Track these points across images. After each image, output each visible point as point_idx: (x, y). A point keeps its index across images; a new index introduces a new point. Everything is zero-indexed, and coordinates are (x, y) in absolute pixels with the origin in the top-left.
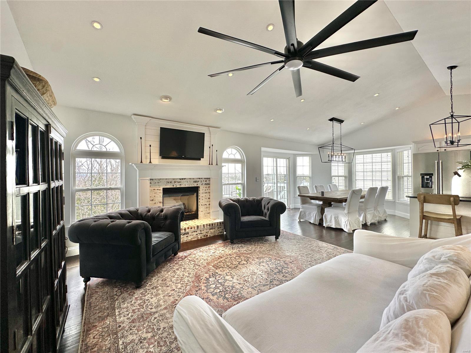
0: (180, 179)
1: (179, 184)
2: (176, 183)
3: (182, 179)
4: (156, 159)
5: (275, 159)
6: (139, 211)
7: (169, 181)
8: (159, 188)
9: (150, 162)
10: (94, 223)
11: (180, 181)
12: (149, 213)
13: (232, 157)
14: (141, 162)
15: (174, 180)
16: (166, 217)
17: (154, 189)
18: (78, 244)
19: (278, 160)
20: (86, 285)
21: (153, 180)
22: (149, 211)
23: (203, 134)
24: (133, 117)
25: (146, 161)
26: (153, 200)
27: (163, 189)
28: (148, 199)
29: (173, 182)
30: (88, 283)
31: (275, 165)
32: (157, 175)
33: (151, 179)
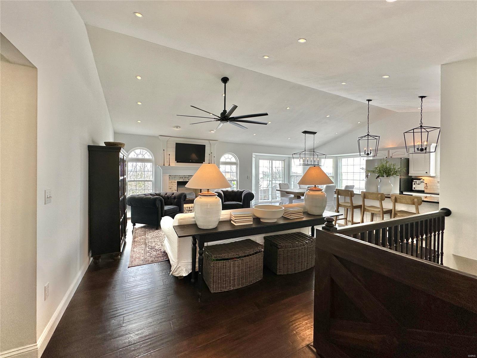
0: (189, 176)
1: (188, 179)
2: (186, 179)
3: (190, 176)
4: (173, 163)
5: (271, 161)
6: (161, 194)
7: (181, 177)
8: (175, 182)
9: (169, 165)
10: (137, 197)
11: (189, 177)
12: (166, 195)
13: (228, 160)
14: (164, 165)
15: (185, 177)
16: (175, 198)
17: (172, 182)
18: (130, 206)
19: (273, 161)
20: (134, 227)
21: (171, 176)
22: (166, 194)
23: (204, 146)
24: (159, 137)
25: (167, 164)
26: (171, 189)
27: (177, 182)
28: (168, 188)
29: (184, 177)
30: (135, 227)
31: (271, 166)
32: (174, 173)
33: (170, 176)
